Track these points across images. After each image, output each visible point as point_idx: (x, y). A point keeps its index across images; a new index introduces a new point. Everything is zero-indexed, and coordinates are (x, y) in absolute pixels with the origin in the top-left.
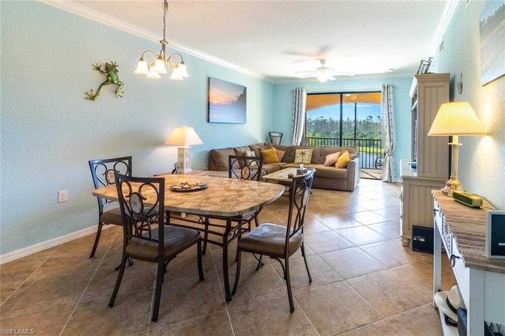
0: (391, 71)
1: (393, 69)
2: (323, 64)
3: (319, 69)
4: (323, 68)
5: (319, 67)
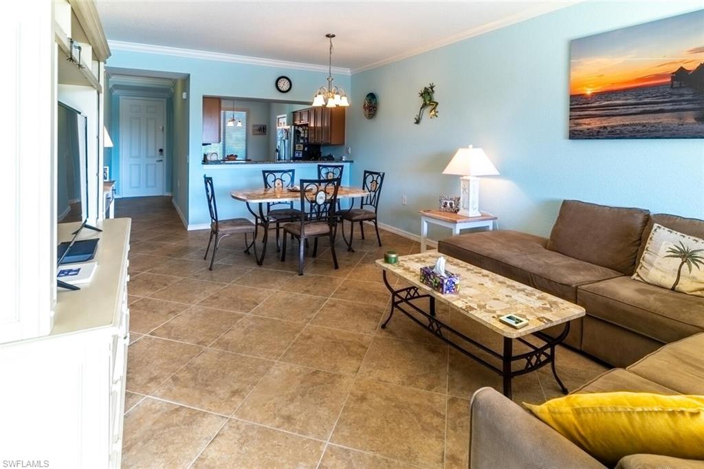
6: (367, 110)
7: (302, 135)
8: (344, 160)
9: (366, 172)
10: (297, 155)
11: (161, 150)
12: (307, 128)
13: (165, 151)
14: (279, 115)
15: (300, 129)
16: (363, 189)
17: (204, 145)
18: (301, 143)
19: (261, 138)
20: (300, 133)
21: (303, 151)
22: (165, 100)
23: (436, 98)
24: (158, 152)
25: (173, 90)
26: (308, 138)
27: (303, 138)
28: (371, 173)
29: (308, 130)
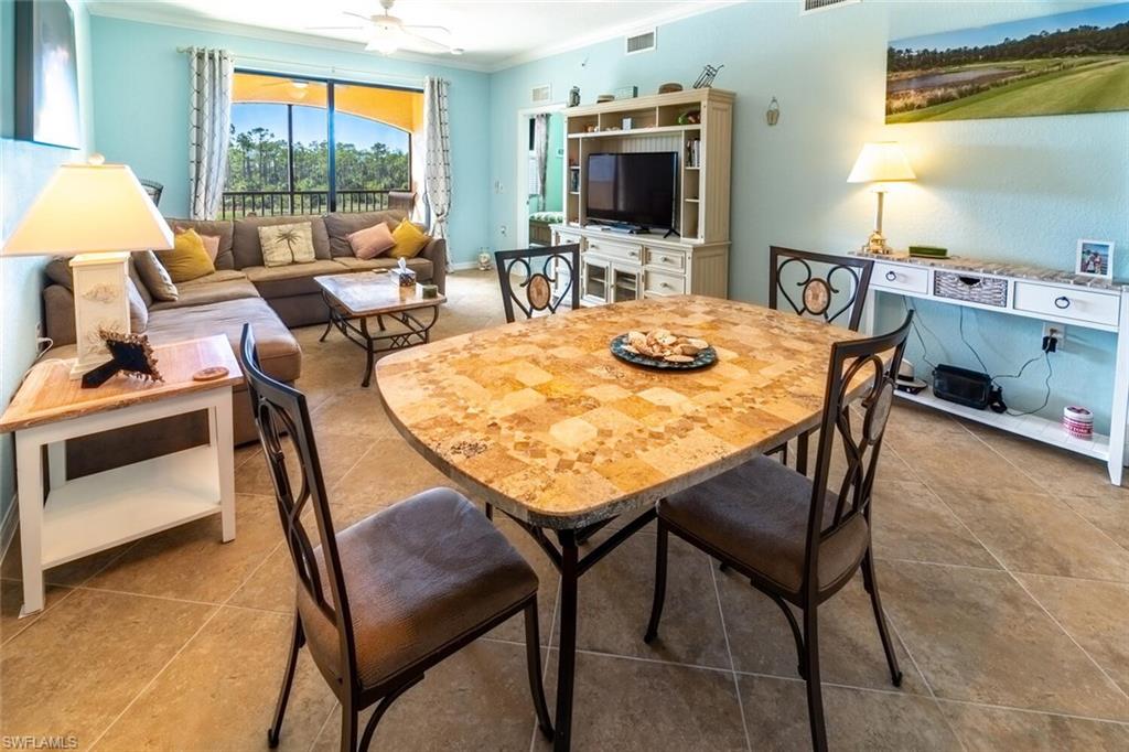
0: (459, 53)
1: (461, 50)
2: (386, 8)
3: (376, 18)
4: (387, 18)
5: (377, 13)
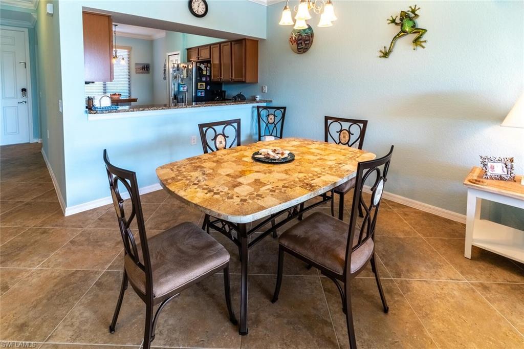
6: (295, 45)
7: (205, 73)
8: (258, 99)
9: (327, 118)
10: (199, 94)
11: (24, 90)
12: (209, 65)
13: (29, 92)
14: (168, 52)
15: (202, 66)
16: (326, 140)
17: (86, 83)
18: (204, 82)
19: (144, 76)
20: (202, 70)
21: (206, 90)
22: (26, 30)
23: (420, 23)
24: (20, 93)
25: (35, 16)
26: (210, 76)
27: (205, 76)
28: (337, 120)
29: (210, 68)
